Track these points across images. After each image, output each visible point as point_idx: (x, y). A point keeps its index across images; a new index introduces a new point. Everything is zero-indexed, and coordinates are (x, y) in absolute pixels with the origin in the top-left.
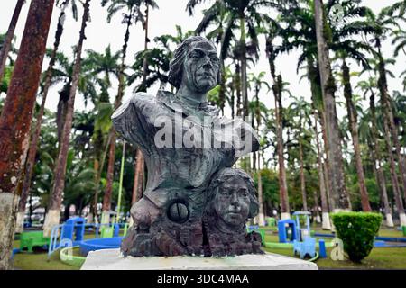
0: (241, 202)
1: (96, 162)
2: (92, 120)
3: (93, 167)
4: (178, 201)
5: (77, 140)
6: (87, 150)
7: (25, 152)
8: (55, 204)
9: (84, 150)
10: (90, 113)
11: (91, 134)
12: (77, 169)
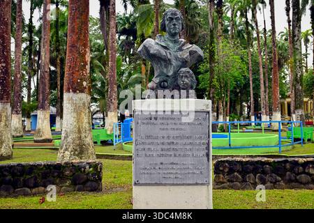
0: (186, 80)
1: (143, 66)
2: (134, 24)
3: (141, 73)
4: (164, 81)
5: (122, 46)
6: (133, 55)
7: (89, 63)
8: (112, 107)
9: (130, 56)
10: (131, 15)
11: (135, 38)
12: (126, 74)
